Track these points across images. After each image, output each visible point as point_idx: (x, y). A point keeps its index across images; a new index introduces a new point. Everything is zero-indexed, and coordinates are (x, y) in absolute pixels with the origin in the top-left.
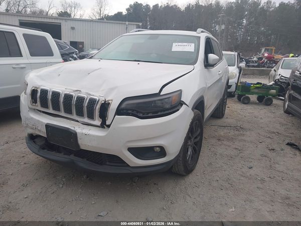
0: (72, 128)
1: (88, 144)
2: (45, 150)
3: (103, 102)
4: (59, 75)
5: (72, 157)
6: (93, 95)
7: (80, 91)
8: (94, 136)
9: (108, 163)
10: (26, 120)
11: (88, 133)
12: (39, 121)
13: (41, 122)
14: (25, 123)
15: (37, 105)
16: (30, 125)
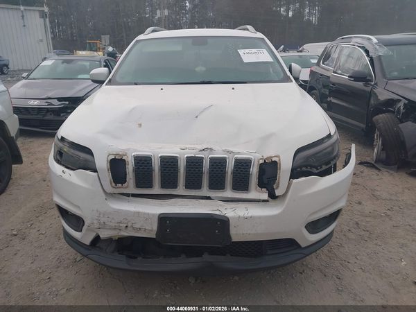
0: (217, 213)
1: (249, 232)
2: (139, 259)
3: (261, 161)
4: (140, 125)
5: (207, 257)
6: (239, 153)
7: (211, 149)
8: (260, 217)
9: (269, 252)
10: (101, 216)
11: (250, 215)
12: (139, 213)
13: (145, 214)
14: (96, 222)
15: (125, 185)
16: (111, 224)
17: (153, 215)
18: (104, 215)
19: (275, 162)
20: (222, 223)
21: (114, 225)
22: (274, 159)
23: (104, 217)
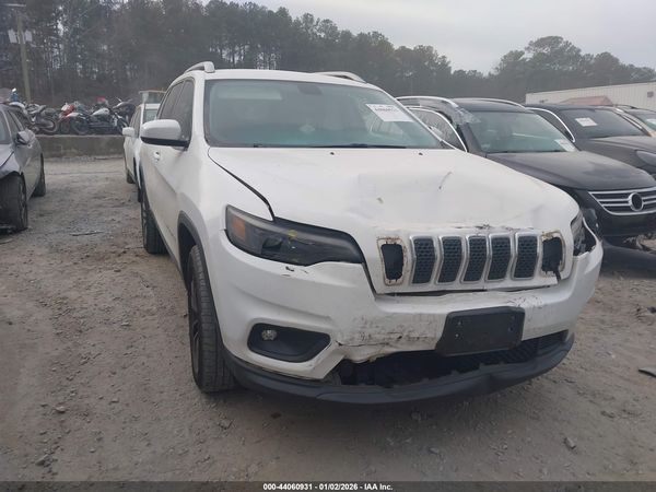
0: (511, 305)
3: (543, 239)
4: (380, 200)
6: (519, 230)
10: (368, 326)
11: (543, 303)
12: (420, 315)
13: (429, 315)
14: (357, 336)
15: (400, 280)
16: (378, 336)
17: (440, 315)
18: (372, 323)
19: (557, 238)
20: (517, 316)
21: (383, 336)
22: (555, 235)
23: (371, 327)
